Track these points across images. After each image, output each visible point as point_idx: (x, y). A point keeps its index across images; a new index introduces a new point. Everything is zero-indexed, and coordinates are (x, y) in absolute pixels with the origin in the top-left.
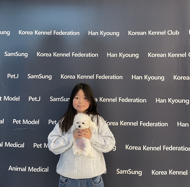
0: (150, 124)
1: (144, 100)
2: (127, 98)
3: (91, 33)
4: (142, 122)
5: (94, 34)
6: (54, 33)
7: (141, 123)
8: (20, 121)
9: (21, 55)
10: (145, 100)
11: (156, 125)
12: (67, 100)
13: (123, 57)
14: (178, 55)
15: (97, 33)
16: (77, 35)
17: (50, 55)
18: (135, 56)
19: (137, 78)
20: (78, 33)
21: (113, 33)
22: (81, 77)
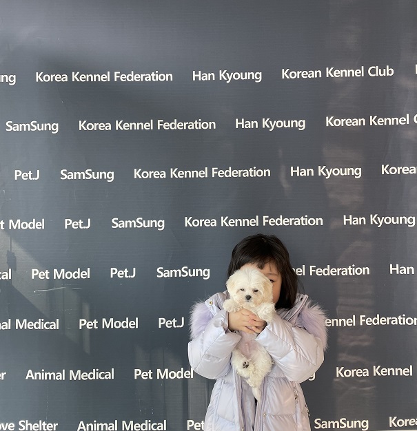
0: (332, 272)
1: (317, 220)
2: (281, 216)
3: (200, 76)
5: (205, 78)
6: (116, 77)
7: (313, 269)
9: (44, 127)
11: (345, 273)
12: (150, 224)
13: (271, 128)
14: (391, 121)
15: (211, 76)
16: (167, 80)
17: (109, 127)
18: (298, 124)
19: (303, 174)
20: (169, 77)
21: (247, 76)
22: (179, 174)
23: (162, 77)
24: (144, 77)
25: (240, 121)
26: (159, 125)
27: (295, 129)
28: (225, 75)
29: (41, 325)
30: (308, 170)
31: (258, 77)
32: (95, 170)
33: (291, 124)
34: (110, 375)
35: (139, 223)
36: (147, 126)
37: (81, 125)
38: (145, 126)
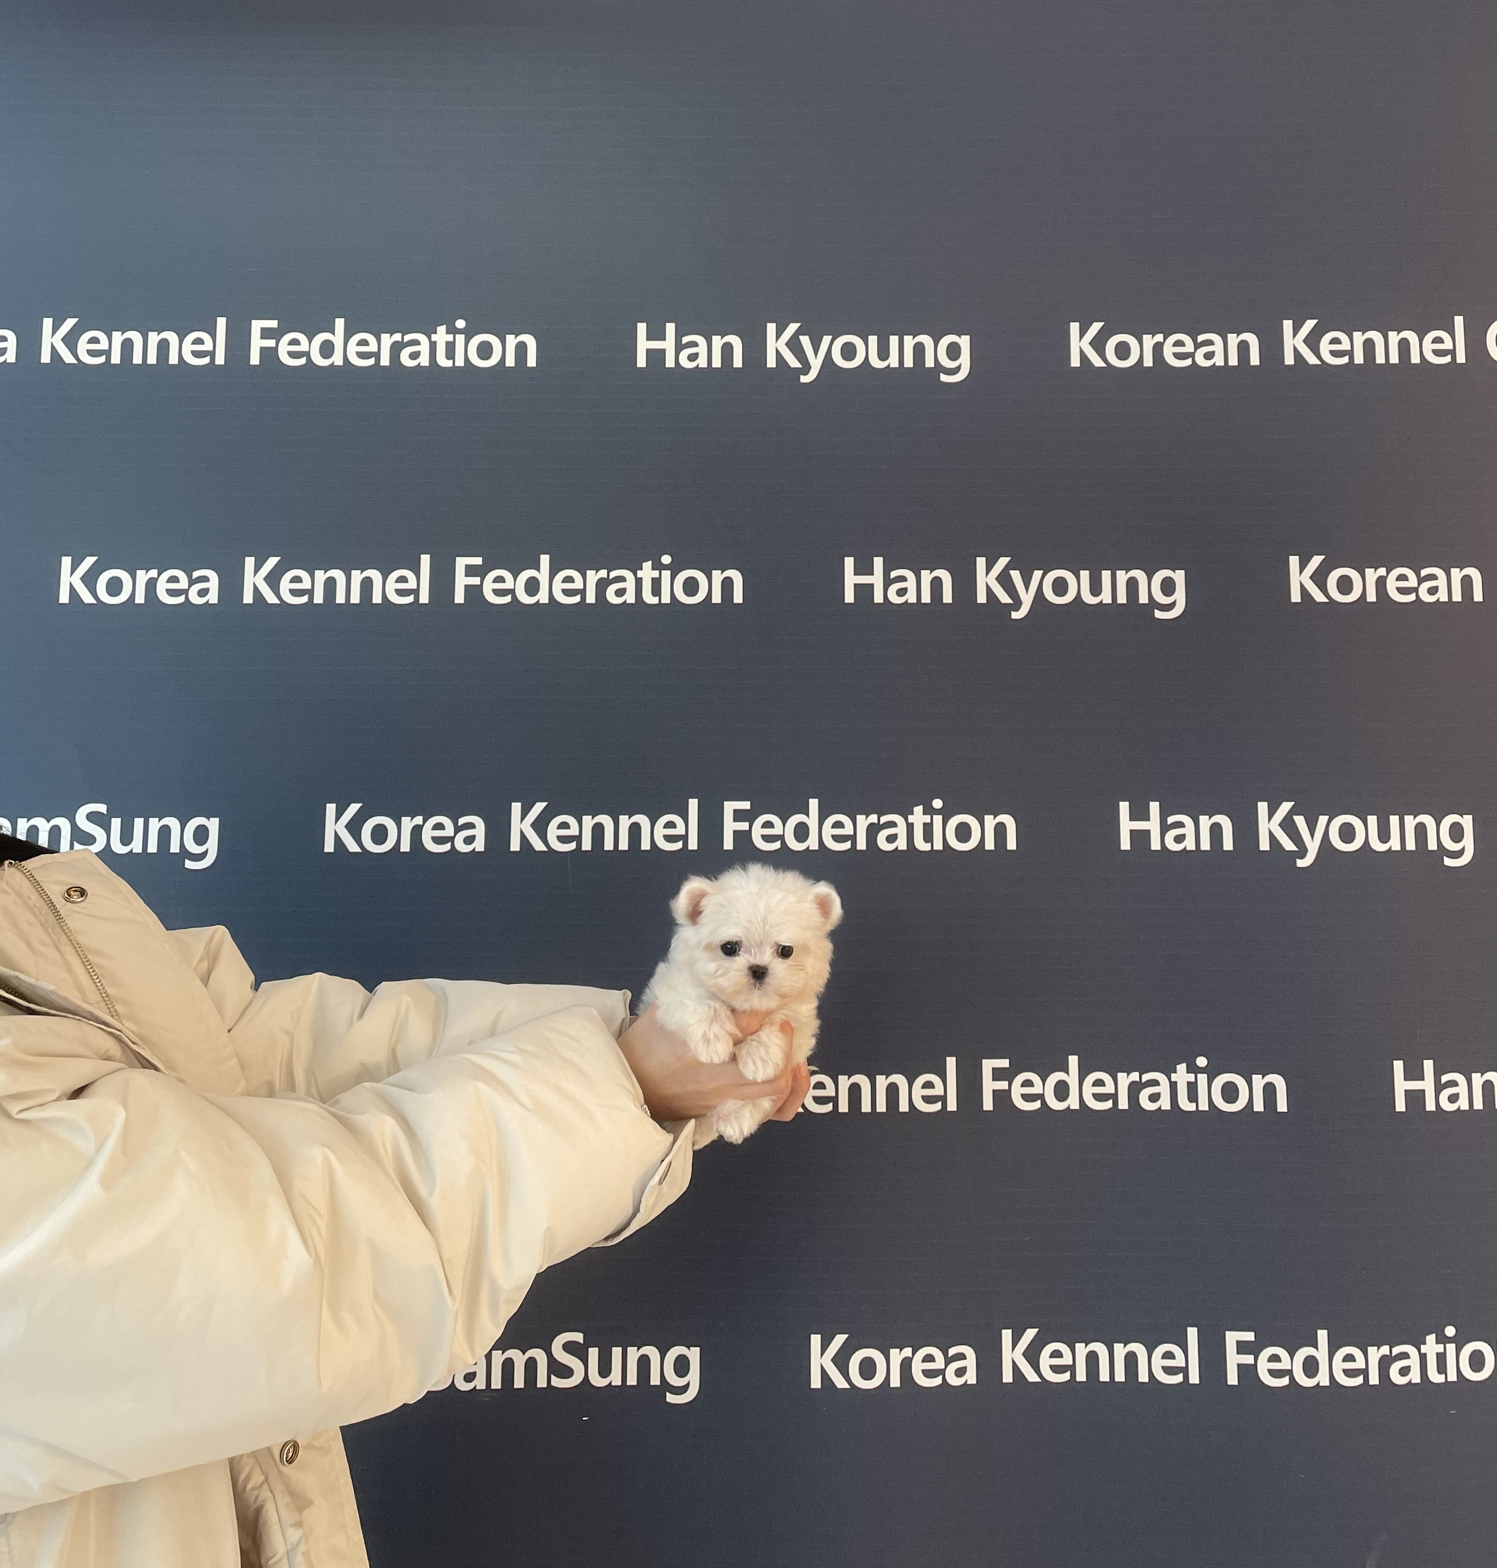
0: (1339, 1365)
1: (1258, 1081)
2: (1073, 1061)
3: (668, 344)
4: (1250, 1336)
5: (693, 357)
6: (257, 343)
7: (1243, 1348)
10: (1278, 1080)
11: (1404, 1371)
13: (1017, 605)
15: (727, 349)
16: (510, 362)
17: (208, 589)
18: (1149, 588)
19: (1179, 839)
20: (521, 349)
21: (900, 351)
22: (553, 831)
23: (485, 351)
24: (396, 348)
25: (864, 568)
26: (461, 582)
27: (1136, 612)
28: (793, 344)
30: (1205, 822)
31: (950, 356)
32: (127, 809)
33: (1113, 587)
36: (402, 586)
37: (70, 578)
38: (389, 587)
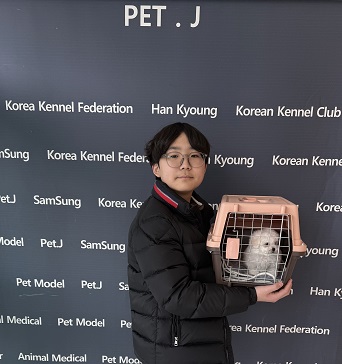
3: (158, 109)
5: (163, 112)
6: (80, 107)
8: (29, 281)
9: (16, 155)
12: (113, 247)
14: (332, 162)
15: (170, 110)
16: (128, 112)
17: (74, 157)
18: (247, 161)
20: (130, 109)
21: (203, 111)
22: (137, 205)
23: (123, 109)
24: (106, 109)
26: (120, 157)
27: (244, 166)
28: (182, 109)
29: (27, 321)
31: (213, 112)
32: (65, 197)
33: (240, 161)
34: (84, 359)
35: (104, 246)
36: (109, 158)
37: (49, 155)
38: (106, 158)
